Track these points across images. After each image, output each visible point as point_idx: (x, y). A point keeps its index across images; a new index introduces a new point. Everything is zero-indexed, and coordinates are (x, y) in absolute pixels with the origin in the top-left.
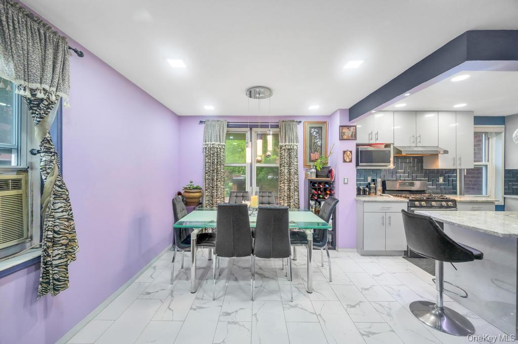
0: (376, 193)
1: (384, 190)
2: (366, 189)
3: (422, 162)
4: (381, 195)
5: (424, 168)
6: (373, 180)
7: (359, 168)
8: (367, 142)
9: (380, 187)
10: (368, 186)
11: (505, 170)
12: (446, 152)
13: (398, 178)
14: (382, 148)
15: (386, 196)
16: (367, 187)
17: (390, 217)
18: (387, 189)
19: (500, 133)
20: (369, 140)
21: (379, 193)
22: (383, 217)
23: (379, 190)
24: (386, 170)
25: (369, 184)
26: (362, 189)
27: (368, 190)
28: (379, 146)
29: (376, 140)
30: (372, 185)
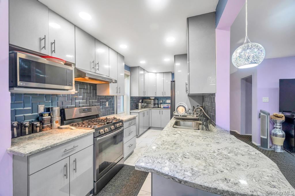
0: (51, 127)
1: (63, 120)
2: (35, 123)
3: (96, 90)
4: (59, 128)
5: (98, 95)
6: (48, 110)
7: (16, 90)
8: (36, 49)
9: (57, 117)
10: (40, 118)
11: (131, 97)
12: (116, 82)
13: (77, 104)
14: (62, 64)
15: (66, 128)
16: (38, 119)
17: (75, 161)
18: (67, 118)
19: (129, 76)
20: (41, 49)
21: (56, 125)
22: (66, 166)
23: (57, 122)
24: (64, 96)
25: (41, 115)
26: (27, 124)
27: (39, 124)
28: (57, 61)
29: (52, 53)
30: (46, 117)
